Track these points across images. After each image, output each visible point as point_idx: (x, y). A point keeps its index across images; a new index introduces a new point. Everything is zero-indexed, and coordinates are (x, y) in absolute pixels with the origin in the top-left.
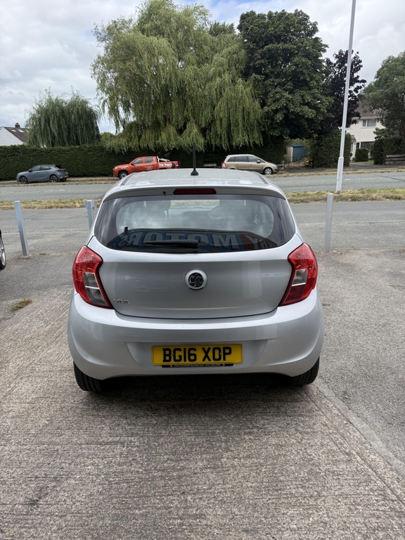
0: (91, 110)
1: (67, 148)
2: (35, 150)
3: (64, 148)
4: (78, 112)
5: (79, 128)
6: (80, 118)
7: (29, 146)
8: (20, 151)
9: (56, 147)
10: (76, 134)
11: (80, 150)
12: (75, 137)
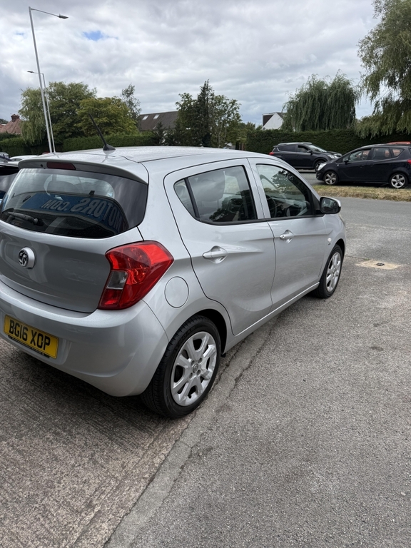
0: (351, 90)
1: (317, 132)
2: (286, 134)
3: (313, 132)
4: (336, 94)
5: (333, 111)
6: (337, 100)
7: (282, 131)
8: (272, 135)
9: (306, 132)
10: (329, 117)
11: (329, 134)
12: (327, 121)
